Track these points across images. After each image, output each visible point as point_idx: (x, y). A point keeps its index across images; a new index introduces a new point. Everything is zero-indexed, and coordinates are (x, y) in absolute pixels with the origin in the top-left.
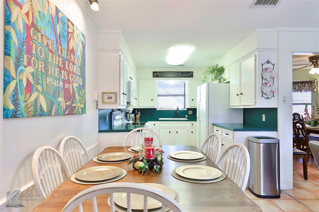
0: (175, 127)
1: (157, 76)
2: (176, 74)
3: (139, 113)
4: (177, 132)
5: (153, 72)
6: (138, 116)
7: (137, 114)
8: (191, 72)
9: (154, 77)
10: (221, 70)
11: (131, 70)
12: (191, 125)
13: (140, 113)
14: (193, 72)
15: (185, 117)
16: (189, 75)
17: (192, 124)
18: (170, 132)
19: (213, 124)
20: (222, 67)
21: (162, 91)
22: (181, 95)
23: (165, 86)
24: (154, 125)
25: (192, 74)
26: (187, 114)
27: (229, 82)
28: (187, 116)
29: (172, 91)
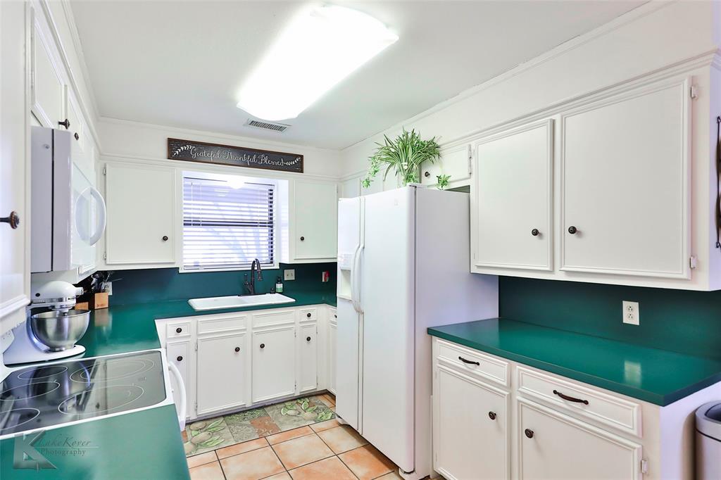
0: (253, 329)
1: (185, 157)
2: (251, 157)
3: (109, 287)
4: (262, 346)
5: (170, 141)
6: (102, 300)
7: (99, 290)
8: (297, 156)
9: (171, 156)
10: (428, 151)
11: (70, 88)
12: (306, 319)
13: (110, 284)
14: (302, 156)
15: (274, 291)
16: (292, 163)
17: (309, 315)
18: (237, 350)
19: (432, 332)
20: (432, 142)
21: (196, 209)
22: (262, 224)
23: (207, 193)
24: (179, 331)
25: (301, 162)
26: (280, 280)
27: (466, 189)
28: (280, 286)
29: (231, 211)
